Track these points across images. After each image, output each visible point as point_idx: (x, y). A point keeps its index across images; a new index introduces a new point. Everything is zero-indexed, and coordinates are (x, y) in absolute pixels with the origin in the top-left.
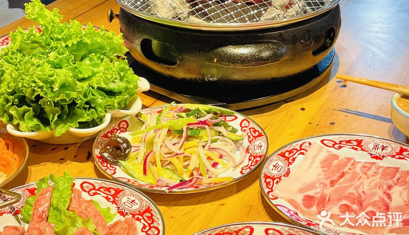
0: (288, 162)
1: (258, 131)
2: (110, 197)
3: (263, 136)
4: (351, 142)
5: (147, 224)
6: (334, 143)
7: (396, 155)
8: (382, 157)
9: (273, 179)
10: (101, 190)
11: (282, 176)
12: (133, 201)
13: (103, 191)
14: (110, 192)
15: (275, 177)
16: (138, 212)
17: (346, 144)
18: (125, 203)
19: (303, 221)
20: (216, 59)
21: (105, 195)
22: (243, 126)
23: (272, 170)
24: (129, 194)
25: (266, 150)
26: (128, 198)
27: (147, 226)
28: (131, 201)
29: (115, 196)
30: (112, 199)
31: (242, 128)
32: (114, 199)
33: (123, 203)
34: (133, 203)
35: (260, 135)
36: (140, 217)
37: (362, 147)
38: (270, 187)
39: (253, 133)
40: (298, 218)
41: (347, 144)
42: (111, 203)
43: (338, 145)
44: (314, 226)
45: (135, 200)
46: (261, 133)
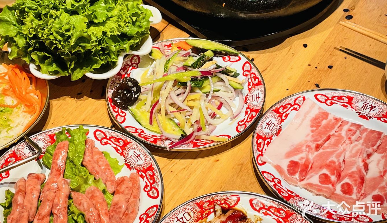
0: (281, 119)
1: (258, 78)
2: (119, 148)
3: (262, 86)
4: (343, 98)
5: (149, 184)
6: (326, 98)
7: (382, 117)
8: (368, 118)
9: (265, 139)
10: (111, 139)
11: (273, 136)
12: (139, 155)
13: (113, 141)
14: (119, 142)
15: (267, 137)
16: (142, 169)
17: (337, 100)
18: (131, 156)
19: (284, 192)
20: (224, 4)
21: (115, 146)
22: (245, 70)
23: (265, 128)
24: (135, 148)
25: (262, 103)
26: (134, 152)
27: (149, 186)
28: (137, 155)
29: (123, 148)
30: (120, 151)
31: (244, 71)
32: (123, 151)
33: (130, 156)
34: (138, 157)
35: (259, 84)
36: (144, 174)
37: (352, 105)
38: (261, 150)
39: (253, 80)
40: (281, 188)
41: (339, 100)
42: (120, 154)
43: (330, 101)
44: (294, 198)
45: (140, 155)
46: (261, 81)
